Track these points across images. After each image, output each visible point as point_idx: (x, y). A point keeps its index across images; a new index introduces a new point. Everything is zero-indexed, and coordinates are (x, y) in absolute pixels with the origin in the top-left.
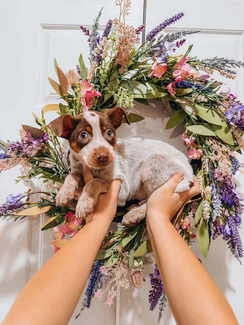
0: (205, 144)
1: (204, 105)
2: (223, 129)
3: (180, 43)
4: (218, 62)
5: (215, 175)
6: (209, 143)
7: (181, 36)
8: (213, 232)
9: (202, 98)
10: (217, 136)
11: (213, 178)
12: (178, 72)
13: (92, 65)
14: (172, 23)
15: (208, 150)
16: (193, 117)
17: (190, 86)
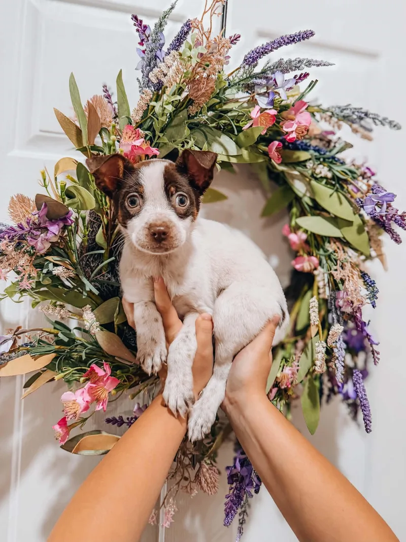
0: (323, 249)
1: (326, 183)
2: (354, 228)
3: (300, 78)
5: (338, 302)
6: (331, 247)
8: (326, 392)
10: (344, 238)
11: (335, 305)
12: (291, 126)
13: (143, 96)
14: (293, 44)
15: (327, 258)
16: (307, 200)
17: (306, 148)
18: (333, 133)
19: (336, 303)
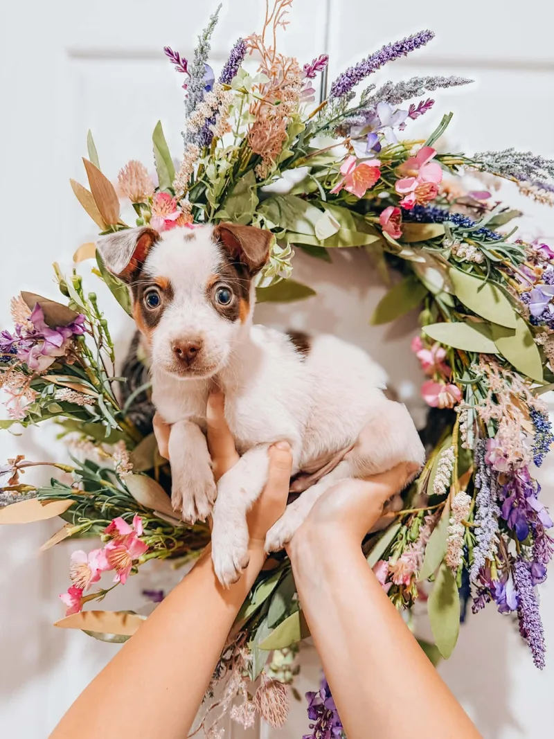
0: (468, 372)
1: (473, 270)
2: (519, 338)
3: (419, 110)
4: (516, 162)
5: (490, 455)
6: (479, 369)
7: (423, 89)
8: (474, 593)
9: (469, 252)
10: (500, 354)
11: (484, 461)
12: (410, 184)
13: (187, 154)
15: (475, 387)
16: (444, 299)
17: (440, 218)
18: (488, 195)
19: (486, 456)
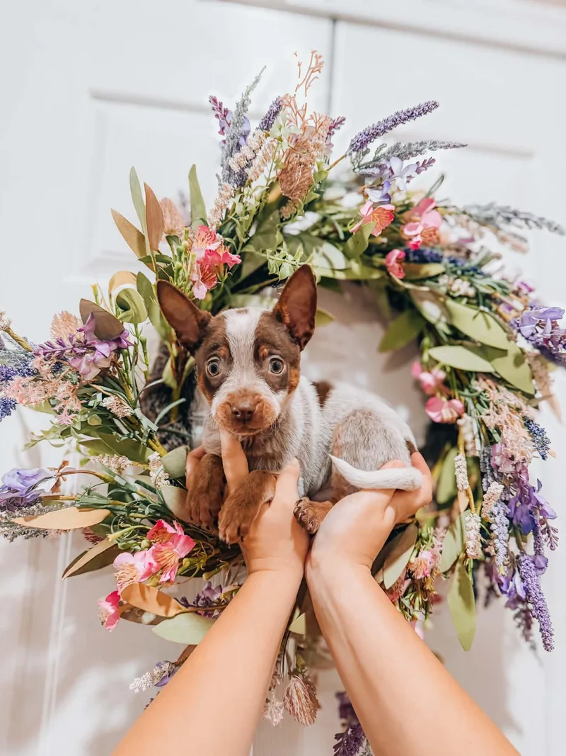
0: (469, 389)
1: (468, 303)
2: (510, 359)
3: (423, 165)
4: (498, 213)
5: (495, 460)
6: (478, 386)
7: (427, 149)
9: (462, 287)
10: (496, 372)
11: (490, 465)
12: (416, 228)
13: (223, 192)
14: (412, 120)
15: (476, 402)
16: (442, 328)
17: (437, 260)
18: (472, 240)
19: (492, 461)
